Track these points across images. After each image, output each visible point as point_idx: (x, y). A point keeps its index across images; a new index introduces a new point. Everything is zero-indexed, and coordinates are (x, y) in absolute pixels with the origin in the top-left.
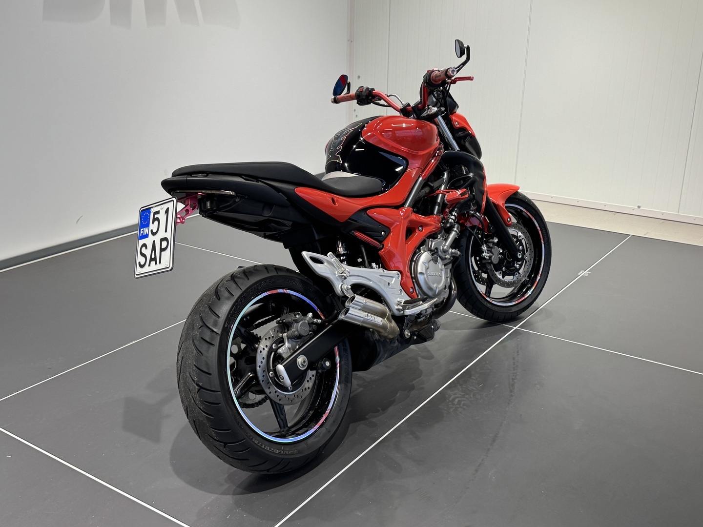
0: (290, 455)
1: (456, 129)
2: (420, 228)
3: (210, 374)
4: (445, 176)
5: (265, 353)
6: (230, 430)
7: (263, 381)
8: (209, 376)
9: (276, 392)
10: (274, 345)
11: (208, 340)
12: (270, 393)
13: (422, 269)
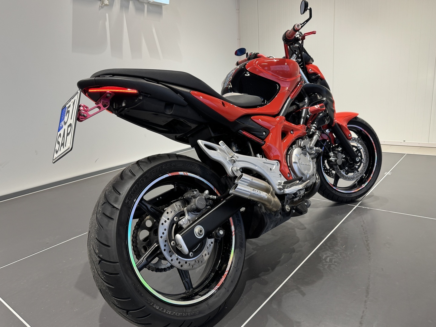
0: (191, 316)
1: (311, 74)
2: (292, 132)
3: (109, 246)
4: (306, 101)
5: (167, 225)
6: (130, 298)
7: (165, 250)
8: (108, 248)
9: (177, 259)
10: (175, 218)
11: (108, 215)
12: (172, 260)
13: (295, 159)
